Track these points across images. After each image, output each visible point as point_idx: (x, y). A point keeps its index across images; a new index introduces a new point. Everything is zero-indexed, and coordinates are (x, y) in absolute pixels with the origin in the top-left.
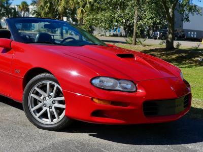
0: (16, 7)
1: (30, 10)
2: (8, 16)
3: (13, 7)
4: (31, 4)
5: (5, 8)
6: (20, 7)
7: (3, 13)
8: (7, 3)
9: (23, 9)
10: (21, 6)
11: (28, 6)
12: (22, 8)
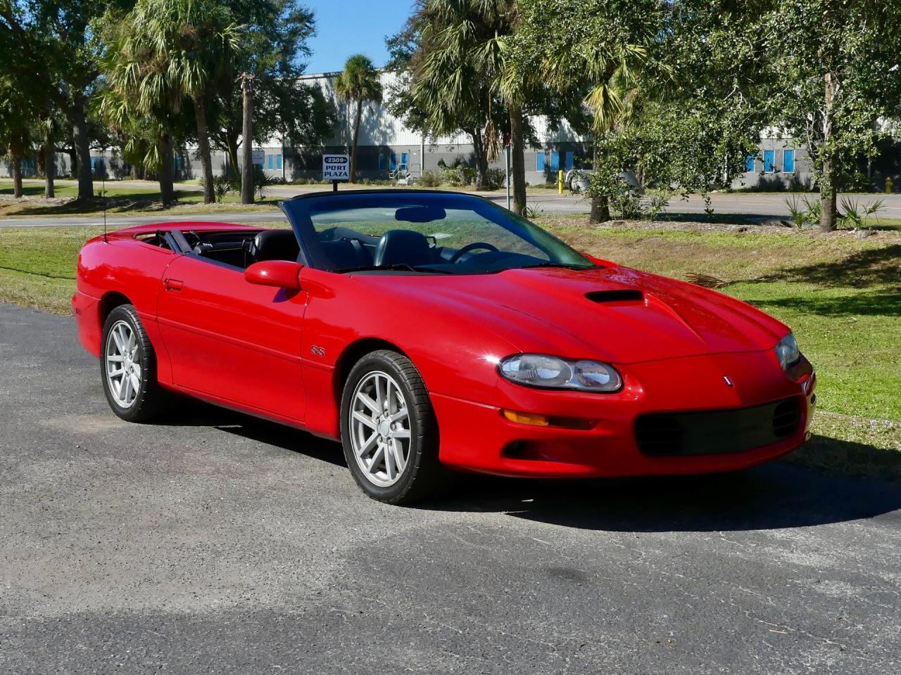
0: (323, 82)
1: (386, 96)
2: (292, 125)
3: (310, 83)
4: (390, 68)
5: (278, 91)
6: (340, 84)
7: (271, 114)
8: (285, 68)
9: (354, 93)
10: (346, 78)
11: (375, 74)
12: (348, 85)
